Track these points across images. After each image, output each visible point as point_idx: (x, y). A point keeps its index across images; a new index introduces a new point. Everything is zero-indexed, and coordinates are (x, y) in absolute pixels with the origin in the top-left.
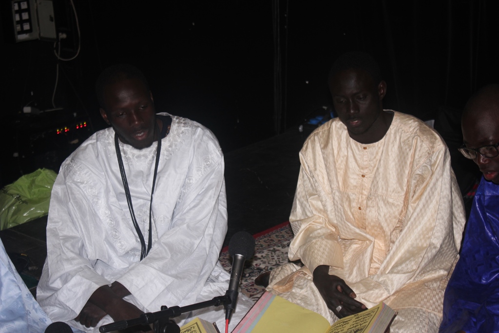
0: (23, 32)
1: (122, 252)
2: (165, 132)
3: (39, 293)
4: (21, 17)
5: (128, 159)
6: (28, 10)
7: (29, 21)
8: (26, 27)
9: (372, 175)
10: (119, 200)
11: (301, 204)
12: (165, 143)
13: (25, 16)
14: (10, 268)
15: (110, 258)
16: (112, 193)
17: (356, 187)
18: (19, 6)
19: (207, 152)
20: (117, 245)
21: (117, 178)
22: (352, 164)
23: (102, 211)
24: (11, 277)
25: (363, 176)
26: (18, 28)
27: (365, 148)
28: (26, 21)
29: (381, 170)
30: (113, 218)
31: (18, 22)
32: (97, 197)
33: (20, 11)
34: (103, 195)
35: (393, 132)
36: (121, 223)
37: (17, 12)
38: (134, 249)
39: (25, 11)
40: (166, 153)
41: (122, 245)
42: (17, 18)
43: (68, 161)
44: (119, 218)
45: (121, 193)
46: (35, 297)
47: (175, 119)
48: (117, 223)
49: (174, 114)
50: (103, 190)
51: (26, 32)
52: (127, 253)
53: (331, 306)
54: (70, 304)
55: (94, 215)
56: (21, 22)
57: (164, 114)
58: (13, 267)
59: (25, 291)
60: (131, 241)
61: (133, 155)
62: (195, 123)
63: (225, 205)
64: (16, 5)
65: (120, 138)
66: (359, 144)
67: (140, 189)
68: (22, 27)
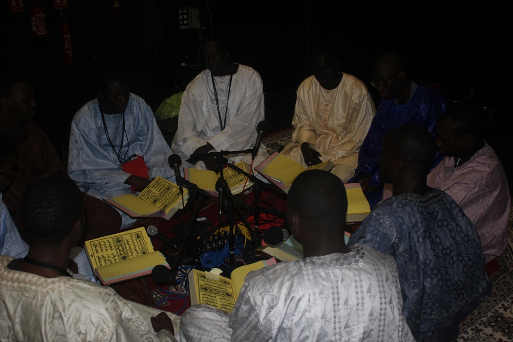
0: (184, 24)
1: (212, 128)
2: (235, 71)
3: (173, 146)
4: (183, 17)
5: (217, 83)
6: (186, 14)
7: (187, 19)
8: (186, 22)
9: (332, 105)
10: (212, 103)
11: (297, 116)
12: (234, 77)
13: (185, 17)
14: (158, 132)
15: (207, 131)
16: (209, 100)
17: (323, 110)
18: (183, 11)
19: (255, 82)
20: (210, 125)
21: (212, 93)
22: (322, 99)
23: (204, 109)
24: (159, 135)
25: (327, 105)
26: (181, 22)
27: (328, 92)
28: (185, 19)
29: (336, 103)
30: (209, 112)
31: (181, 20)
32: (202, 101)
33: (183, 14)
34: (205, 100)
35: (342, 85)
36: (212, 114)
37: (181, 14)
38: (217, 127)
39: (185, 14)
40: (235, 81)
41: (212, 125)
42: (181, 17)
43: (189, 85)
44: (212, 112)
45: (214, 99)
46: (171, 148)
47: (240, 65)
48: (210, 114)
49: (240, 64)
50: (205, 98)
51: (186, 25)
52: (214, 129)
53: (306, 162)
54: (186, 153)
55: (201, 110)
56: (183, 20)
57: (236, 63)
58: (160, 132)
59: (165, 143)
60: (216, 123)
61: (219, 82)
62: (250, 68)
63: (264, 110)
64: (181, 10)
65: (214, 74)
66: (325, 90)
67: (222, 98)
68: (183, 22)
